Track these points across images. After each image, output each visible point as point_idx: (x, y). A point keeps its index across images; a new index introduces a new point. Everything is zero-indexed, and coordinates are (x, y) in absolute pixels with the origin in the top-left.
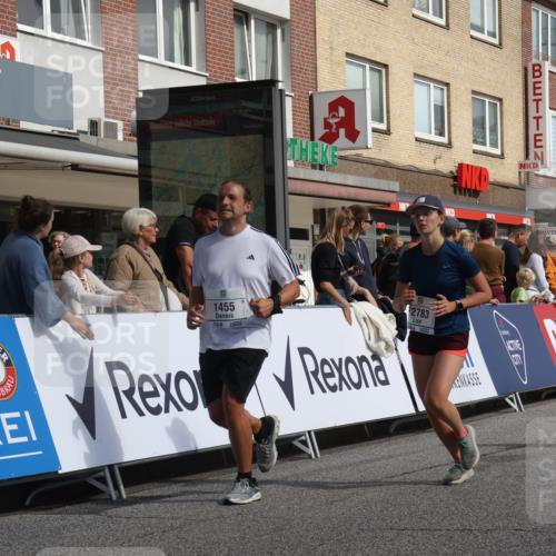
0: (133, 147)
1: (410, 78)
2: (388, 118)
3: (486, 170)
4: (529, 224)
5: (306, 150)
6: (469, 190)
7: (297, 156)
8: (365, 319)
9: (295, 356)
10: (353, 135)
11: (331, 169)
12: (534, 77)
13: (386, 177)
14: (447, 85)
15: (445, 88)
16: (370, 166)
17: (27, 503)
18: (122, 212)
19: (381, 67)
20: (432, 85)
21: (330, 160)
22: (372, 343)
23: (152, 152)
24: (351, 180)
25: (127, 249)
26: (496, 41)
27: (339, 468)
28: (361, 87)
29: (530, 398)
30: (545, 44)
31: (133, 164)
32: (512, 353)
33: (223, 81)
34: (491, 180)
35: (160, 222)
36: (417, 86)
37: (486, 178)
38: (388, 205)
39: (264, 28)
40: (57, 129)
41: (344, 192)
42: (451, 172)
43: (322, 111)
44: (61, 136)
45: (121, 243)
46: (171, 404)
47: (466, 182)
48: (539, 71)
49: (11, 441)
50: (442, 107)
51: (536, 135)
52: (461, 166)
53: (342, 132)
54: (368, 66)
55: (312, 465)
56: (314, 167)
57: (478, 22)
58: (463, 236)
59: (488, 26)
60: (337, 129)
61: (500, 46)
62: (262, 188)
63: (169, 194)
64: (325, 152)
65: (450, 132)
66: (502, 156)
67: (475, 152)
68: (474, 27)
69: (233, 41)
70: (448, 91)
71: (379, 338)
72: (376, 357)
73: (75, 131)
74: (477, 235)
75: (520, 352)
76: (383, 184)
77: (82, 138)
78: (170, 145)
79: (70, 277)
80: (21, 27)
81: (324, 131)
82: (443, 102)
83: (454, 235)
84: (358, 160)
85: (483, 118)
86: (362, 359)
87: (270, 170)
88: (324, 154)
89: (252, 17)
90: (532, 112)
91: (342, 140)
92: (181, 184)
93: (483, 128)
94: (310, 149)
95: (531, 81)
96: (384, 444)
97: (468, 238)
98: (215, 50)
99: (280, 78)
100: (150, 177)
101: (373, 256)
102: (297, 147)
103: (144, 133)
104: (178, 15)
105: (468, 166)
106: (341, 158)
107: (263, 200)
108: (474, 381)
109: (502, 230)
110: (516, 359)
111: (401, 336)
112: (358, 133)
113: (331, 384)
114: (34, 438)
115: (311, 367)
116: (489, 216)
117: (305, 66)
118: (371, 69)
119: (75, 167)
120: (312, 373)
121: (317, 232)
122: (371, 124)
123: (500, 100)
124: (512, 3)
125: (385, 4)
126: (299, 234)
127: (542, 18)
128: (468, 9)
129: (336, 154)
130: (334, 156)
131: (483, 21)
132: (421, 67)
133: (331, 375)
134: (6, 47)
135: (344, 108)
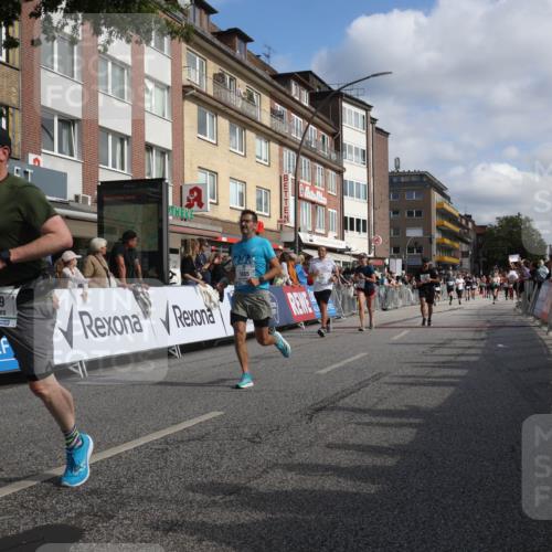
0: (95, 209)
1: (227, 179)
2: (217, 198)
3: (262, 223)
5: (178, 211)
7: (174, 214)
8: (205, 292)
9: (171, 309)
10: (201, 205)
11: (190, 220)
12: (284, 181)
13: (215, 225)
15: (244, 184)
16: (208, 220)
18: (91, 239)
19: (214, 174)
20: (238, 183)
21: (189, 216)
22: (208, 303)
23: (105, 211)
24: (199, 226)
25: (91, 257)
26: (267, 164)
27: (191, 363)
28: (205, 183)
30: (289, 166)
31: (95, 216)
33: (139, 178)
34: (265, 228)
35: (108, 245)
36: (231, 183)
37: (262, 227)
38: (217, 238)
39: (159, 154)
41: (195, 231)
43: (186, 194)
44: (61, 203)
45: (88, 254)
48: (287, 178)
50: (243, 193)
51: (285, 208)
54: (208, 173)
55: (177, 361)
56: (182, 219)
59: (264, 157)
60: (193, 202)
61: (269, 166)
62: (157, 229)
63: (112, 231)
64: (187, 212)
65: (246, 204)
66: (270, 217)
68: (257, 157)
69: (144, 160)
70: (245, 186)
71: (211, 301)
72: (209, 310)
73: (68, 200)
75: (276, 308)
76: (215, 228)
77: (71, 204)
78: (112, 208)
79: (67, 271)
80: (44, 151)
82: (243, 191)
84: (203, 217)
85: (261, 199)
86: (203, 311)
87: (161, 221)
89: (154, 148)
90: (283, 197)
91: (196, 207)
92: (118, 226)
94: (180, 211)
98: (136, 163)
99: (167, 177)
100: (103, 222)
102: (174, 210)
103: (100, 203)
104: (119, 146)
106: (195, 215)
110: (274, 311)
111: (221, 300)
112: (203, 204)
113: (188, 323)
115: (178, 315)
117: (179, 172)
118: (210, 174)
120: (179, 317)
122: (209, 200)
123: (269, 191)
124: (275, 147)
125: (217, 145)
126: (174, 251)
127: (288, 154)
128: (254, 148)
129: (193, 213)
130: (192, 215)
131: (261, 154)
132: (233, 174)
133: (188, 318)
134: (36, 160)
135: (197, 192)
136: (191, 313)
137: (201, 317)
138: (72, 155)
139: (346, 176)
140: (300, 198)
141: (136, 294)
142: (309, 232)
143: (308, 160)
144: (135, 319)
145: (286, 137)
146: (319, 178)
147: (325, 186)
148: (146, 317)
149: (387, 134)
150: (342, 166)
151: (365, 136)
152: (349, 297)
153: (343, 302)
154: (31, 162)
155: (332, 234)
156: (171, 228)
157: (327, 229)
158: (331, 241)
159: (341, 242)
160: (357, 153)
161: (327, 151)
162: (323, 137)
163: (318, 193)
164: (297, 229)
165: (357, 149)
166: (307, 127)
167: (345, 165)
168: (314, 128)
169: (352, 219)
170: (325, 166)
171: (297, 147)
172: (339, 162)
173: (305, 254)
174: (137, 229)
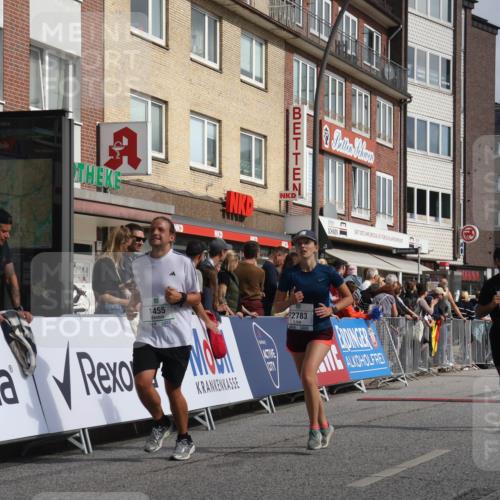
1: (187, 114)
2: (167, 148)
3: (251, 198)
4: (287, 247)
5: (92, 174)
6: (236, 215)
7: (84, 179)
9: (74, 360)
10: (135, 162)
11: (114, 191)
12: (294, 118)
13: (163, 201)
14: (219, 121)
15: (218, 125)
16: (149, 190)
19: (161, 103)
20: (206, 121)
21: (113, 184)
24: (132, 202)
26: (262, 86)
28: (143, 120)
29: (281, 400)
30: (304, 90)
32: (268, 360)
33: (18, 109)
34: (255, 207)
36: (192, 122)
37: (251, 205)
41: (125, 212)
42: (221, 199)
43: (107, 140)
47: (233, 208)
48: (298, 113)
50: (214, 142)
51: (295, 169)
52: (229, 193)
53: (125, 159)
54: (150, 101)
56: (99, 189)
57: (248, 69)
58: (229, 255)
59: (256, 72)
60: (121, 157)
61: (266, 90)
62: (50, 206)
64: (109, 176)
65: (220, 163)
66: (265, 186)
67: (242, 181)
68: (244, 72)
69: (28, 74)
70: (220, 126)
74: (242, 255)
75: (274, 360)
76: (161, 207)
81: (109, 158)
82: (215, 137)
83: (221, 255)
84: (139, 185)
85: (250, 152)
87: (58, 191)
88: (108, 178)
90: (292, 149)
91: (125, 167)
93: (250, 160)
94: (95, 174)
95: (292, 121)
97: (233, 258)
98: (12, 81)
102: (84, 172)
106: (124, 182)
107: (51, 218)
108: (233, 385)
109: (264, 251)
110: (270, 366)
112: (139, 161)
113: (106, 386)
115: (88, 370)
116: (254, 239)
118: (153, 104)
120: (89, 375)
121: (99, 248)
122: (151, 153)
123: (265, 137)
124: (277, 53)
125: (166, 48)
126: (83, 249)
127: (302, 68)
128: (239, 56)
129: (119, 178)
130: (117, 180)
131: (251, 67)
132: (197, 105)
133: (107, 378)
135: (128, 138)
136: (112, 367)
137: (132, 376)
139: (413, 110)
140: (322, 152)
141: (7, 330)
142: (340, 217)
143: (339, 79)
144: (5, 379)
145: (297, 35)
146: (360, 114)
147: (373, 128)
148: (25, 376)
149: (493, 29)
150: (404, 91)
151: (450, 33)
152: (414, 342)
153: (402, 352)
155: (383, 221)
156: (77, 205)
157: (375, 211)
158: (380, 234)
159: (401, 235)
160: (434, 67)
161: (375, 62)
162: (371, 35)
163: (358, 141)
164: (316, 210)
165: (434, 58)
166: (340, 16)
167: (410, 90)
168: (352, 17)
169: (422, 193)
170: (373, 91)
171: (320, 53)
172: (400, 84)
173: (330, 258)
174: (12, 207)
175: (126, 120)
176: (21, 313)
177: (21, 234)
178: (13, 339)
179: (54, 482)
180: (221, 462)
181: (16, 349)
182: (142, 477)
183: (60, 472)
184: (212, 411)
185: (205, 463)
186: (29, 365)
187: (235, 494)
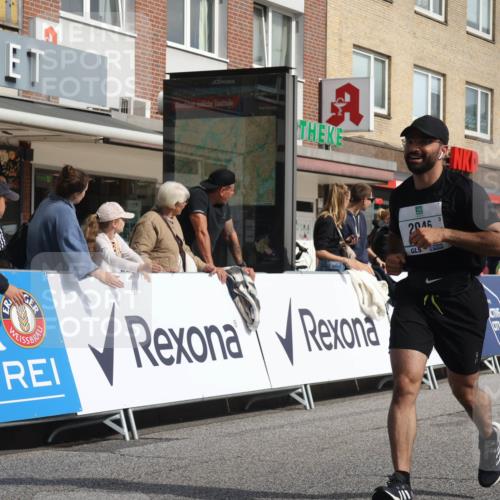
0: (159, 124)
1: (411, 68)
2: (389, 104)
5: (314, 131)
7: (306, 136)
8: (360, 285)
9: (296, 316)
10: (357, 118)
11: (336, 149)
13: (384, 157)
14: (444, 75)
15: (442, 79)
16: (371, 147)
17: (50, 440)
19: (384, 58)
20: (430, 75)
21: (335, 141)
22: (366, 307)
23: (176, 129)
24: (353, 159)
25: (153, 217)
26: (490, 37)
27: (331, 419)
28: (365, 75)
31: (159, 139)
32: (493, 320)
33: (241, 67)
34: (480, 162)
36: (416, 76)
37: (475, 161)
38: (386, 182)
39: (280, 20)
40: (91, 107)
41: (346, 170)
43: (329, 97)
44: (95, 112)
46: (183, 357)
47: (458, 163)
49: (36, 384)
50: (438, 96)
52: (453, 149)
53: (347, 115)
54: (372, 56)
55: (306, 415)
56: (320, 146)
57: (474, 20)
59: (483, 23)
60: (343, 113)
61: (493, 41)
62: (273, 165)
63: (189, 167)
64: (332, 133)
65: (444, 118)
66: (491, 142)
67: (466, 137)
68: (470, 24)
69: (251, 31)
70: (445, 81)
71: (372, 303)
72: (369, 319)
73: (107, 108)
75: (499, 319)
76: (382, 164)
77: (114, 115)
79: (102, 239)
81: (331, 115)
82: (439, 91)
84: (360, 142)
85: (475, 107)
86: (356, 321)
87: (281, 148)
88: (330, 135)
89: (270, 10)
91: (347, 123)
92: (201, 159)
93: (475, 115)
96: (372, 399)
98: (236, 39)
99: (293, 65)
100: (173, 151)
101: (370, 228)
103: (168, 113)
104: (204, 6)
105: (460, 149)
106: (345, 139)
107: (274, 175)
110: (496, 326)
112: (361, 117)
113: (327, 343)
114: (58, 382)
115: (310, 327)
117: (316, 56)
118: (376, 59)
119: (107, 140)
120: (311, 332)
121: (321, 205)
122: (374, 109)
123: (491, 90)
125: (390, 1)
126: (304, 207)
128: (465, 7)
129: (341, 135)
130: (339, 137)
131: (478, 19)
132: (421, 59)
133: (328, 335)
134: (49, 31)
135: (350, 94)
136: (334, 324)
137: (354, 333)
138: (115, 22)
141: (232, 285)
144: (230, 334)
148: (249, 331)
154: (40, 35)
174: (234, 165)
175: (347, 75)
176: (245, 269)
177: (244, 191)
178: (237, 295)
179: (277, 436)
180: (444, 422)
181: (240, 305)
182: (364, 434)
183: (282, 426)
184: (435, 370)
185: (429, 422)
186: (253, 320)
187: (459, 454)
